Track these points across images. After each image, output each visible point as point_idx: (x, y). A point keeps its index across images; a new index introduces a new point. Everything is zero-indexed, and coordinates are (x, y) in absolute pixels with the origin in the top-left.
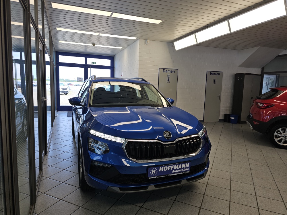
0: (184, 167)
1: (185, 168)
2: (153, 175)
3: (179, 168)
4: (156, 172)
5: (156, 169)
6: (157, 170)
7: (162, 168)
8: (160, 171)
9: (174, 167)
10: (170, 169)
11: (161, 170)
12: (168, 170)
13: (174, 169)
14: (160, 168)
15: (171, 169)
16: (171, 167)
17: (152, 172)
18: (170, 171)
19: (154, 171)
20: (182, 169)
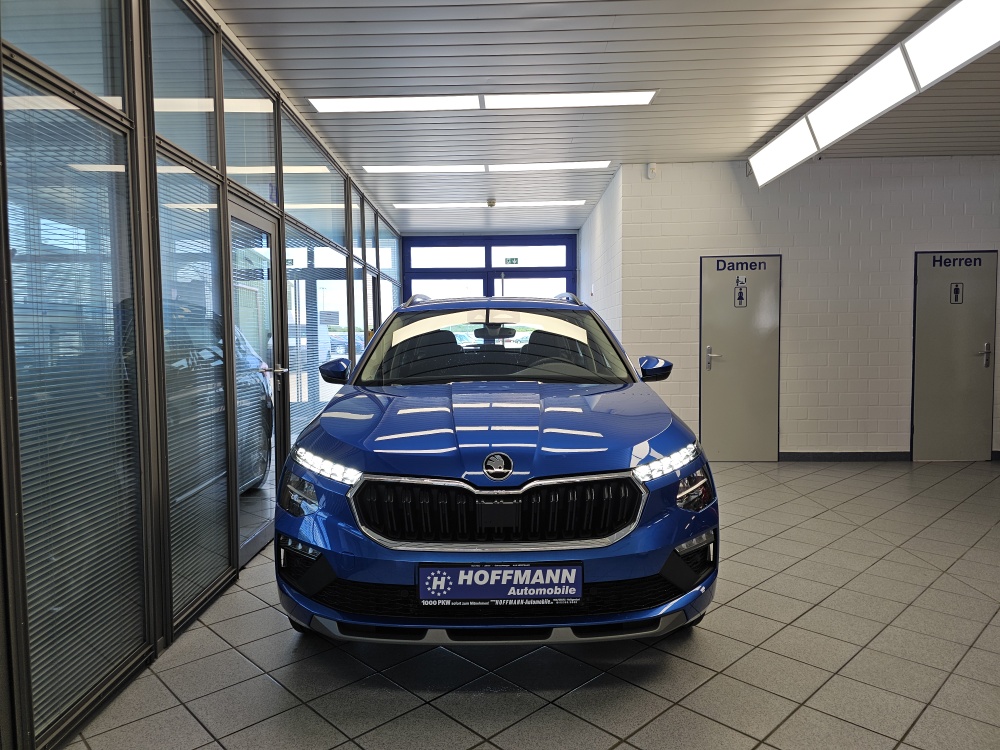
0: (556, 581)
1: (560, 585)
2: (439, 594)
3: (533, 582)
4: (447, 585)
5: (446, 576)
6: (449, 578)
7: (466, 574)
8: (461, 582)
9: (513, 575)
10: (498, 582)
11: (465, 581)
12: (492, 582)
13: (515, 582)
14: (462, 573)
15: (504, 582)
16: (501, 575)
17: (431, 582)
18: (500, 589)
19: (439, 580)
20: (546, 586)
